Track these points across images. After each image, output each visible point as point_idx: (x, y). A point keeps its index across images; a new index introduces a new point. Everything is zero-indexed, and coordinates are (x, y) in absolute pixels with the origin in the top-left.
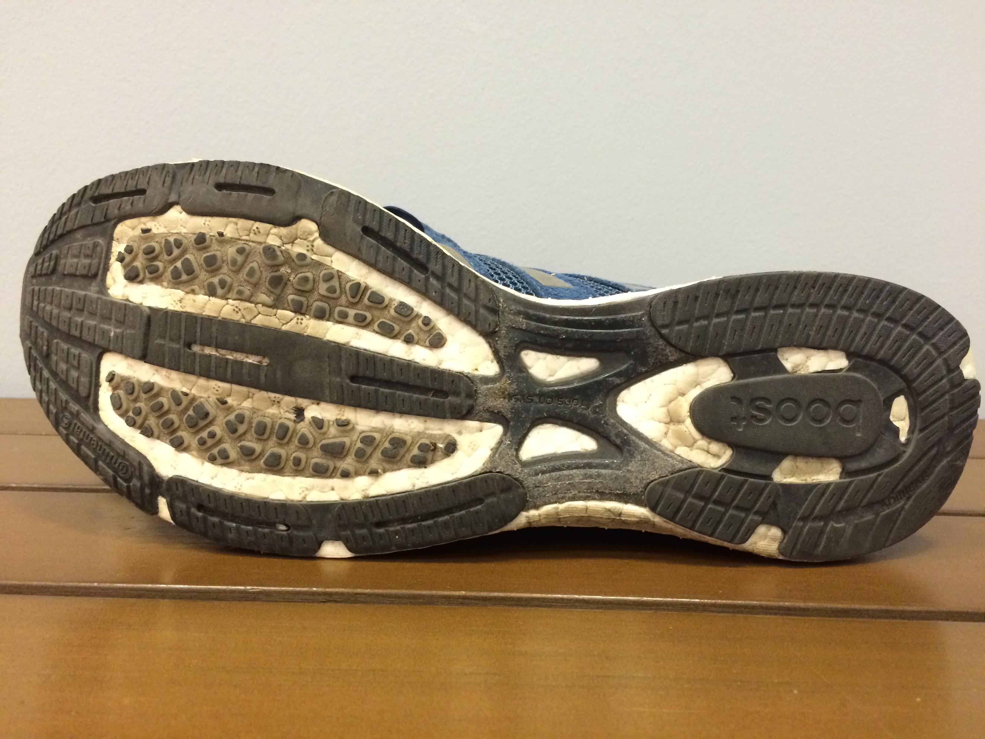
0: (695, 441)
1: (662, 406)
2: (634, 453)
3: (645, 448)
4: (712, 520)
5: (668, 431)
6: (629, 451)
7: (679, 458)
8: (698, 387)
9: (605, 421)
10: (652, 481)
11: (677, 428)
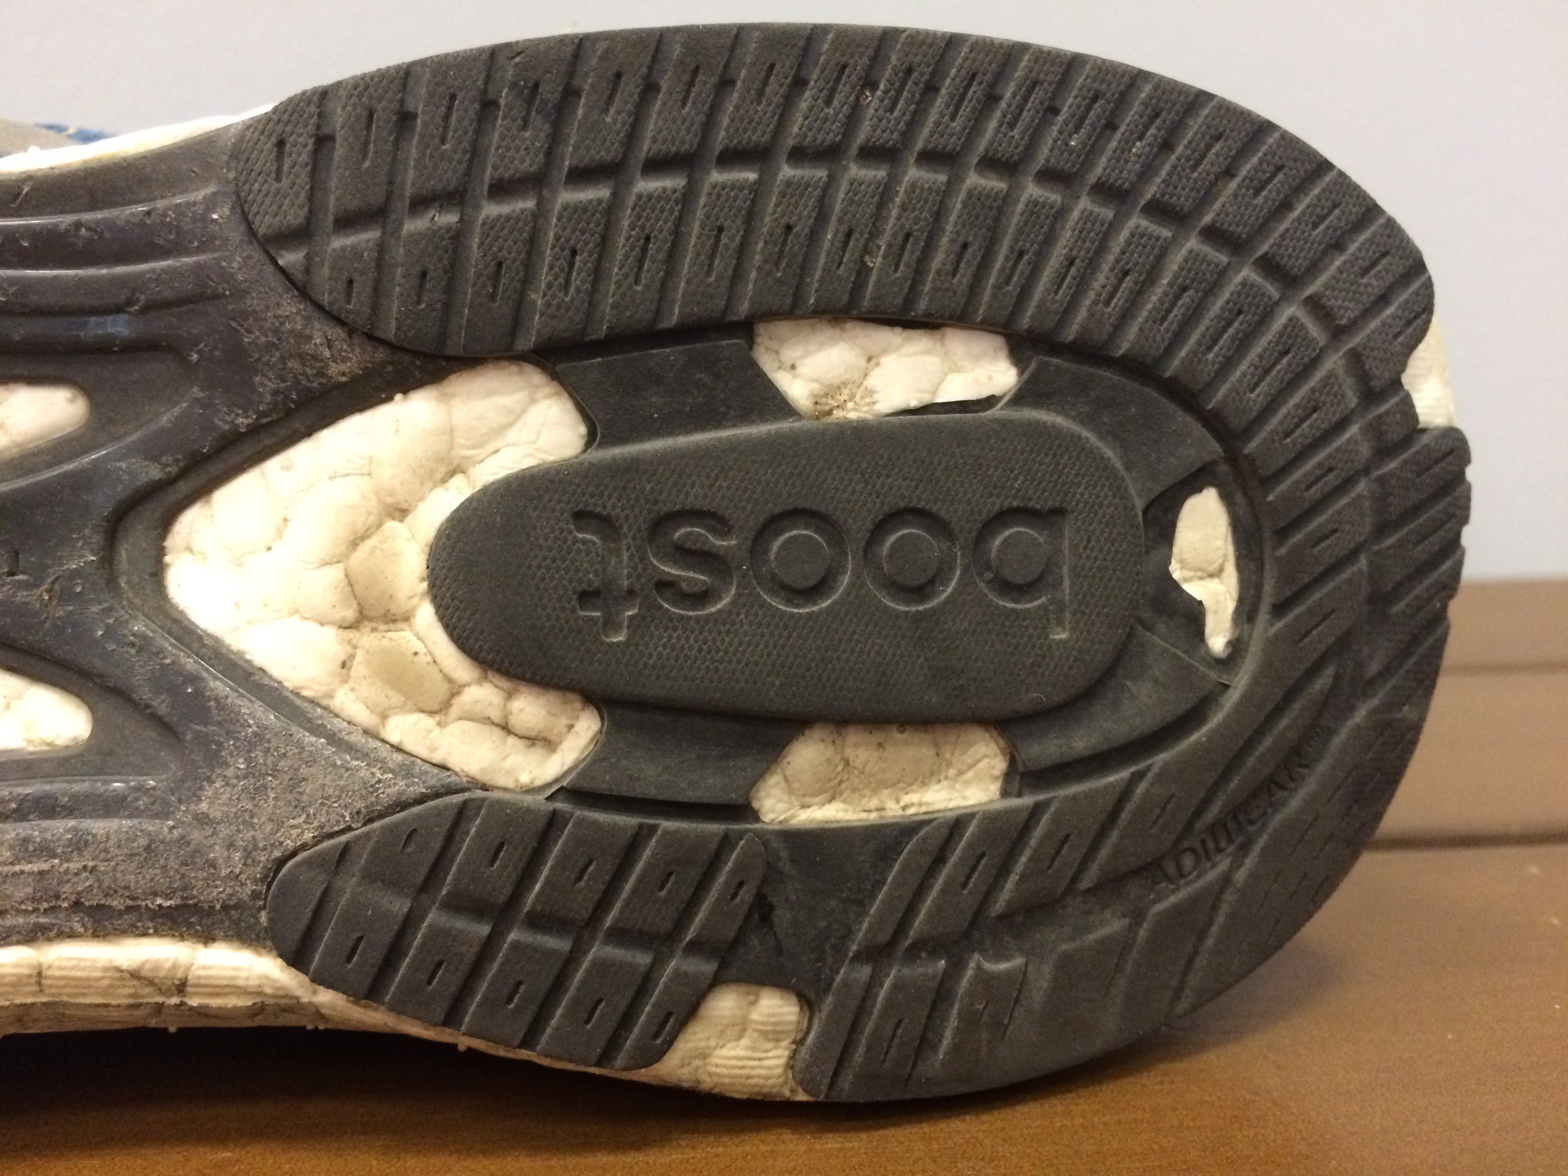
0: (455, 690)
1: (327, 563)
2: (220, 745)
3: (262, 727)
4: (522, 988)
5: (352, 657)
6: (203, 740)
7: (399, 757)
8: (458, 481)
9: (108, 627)
10: (294, 854)
11: (385, 643)
